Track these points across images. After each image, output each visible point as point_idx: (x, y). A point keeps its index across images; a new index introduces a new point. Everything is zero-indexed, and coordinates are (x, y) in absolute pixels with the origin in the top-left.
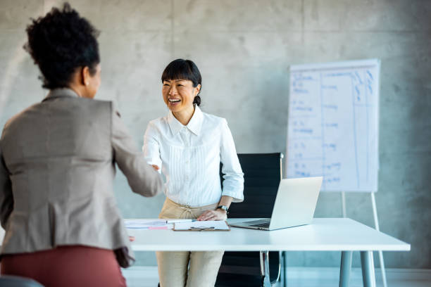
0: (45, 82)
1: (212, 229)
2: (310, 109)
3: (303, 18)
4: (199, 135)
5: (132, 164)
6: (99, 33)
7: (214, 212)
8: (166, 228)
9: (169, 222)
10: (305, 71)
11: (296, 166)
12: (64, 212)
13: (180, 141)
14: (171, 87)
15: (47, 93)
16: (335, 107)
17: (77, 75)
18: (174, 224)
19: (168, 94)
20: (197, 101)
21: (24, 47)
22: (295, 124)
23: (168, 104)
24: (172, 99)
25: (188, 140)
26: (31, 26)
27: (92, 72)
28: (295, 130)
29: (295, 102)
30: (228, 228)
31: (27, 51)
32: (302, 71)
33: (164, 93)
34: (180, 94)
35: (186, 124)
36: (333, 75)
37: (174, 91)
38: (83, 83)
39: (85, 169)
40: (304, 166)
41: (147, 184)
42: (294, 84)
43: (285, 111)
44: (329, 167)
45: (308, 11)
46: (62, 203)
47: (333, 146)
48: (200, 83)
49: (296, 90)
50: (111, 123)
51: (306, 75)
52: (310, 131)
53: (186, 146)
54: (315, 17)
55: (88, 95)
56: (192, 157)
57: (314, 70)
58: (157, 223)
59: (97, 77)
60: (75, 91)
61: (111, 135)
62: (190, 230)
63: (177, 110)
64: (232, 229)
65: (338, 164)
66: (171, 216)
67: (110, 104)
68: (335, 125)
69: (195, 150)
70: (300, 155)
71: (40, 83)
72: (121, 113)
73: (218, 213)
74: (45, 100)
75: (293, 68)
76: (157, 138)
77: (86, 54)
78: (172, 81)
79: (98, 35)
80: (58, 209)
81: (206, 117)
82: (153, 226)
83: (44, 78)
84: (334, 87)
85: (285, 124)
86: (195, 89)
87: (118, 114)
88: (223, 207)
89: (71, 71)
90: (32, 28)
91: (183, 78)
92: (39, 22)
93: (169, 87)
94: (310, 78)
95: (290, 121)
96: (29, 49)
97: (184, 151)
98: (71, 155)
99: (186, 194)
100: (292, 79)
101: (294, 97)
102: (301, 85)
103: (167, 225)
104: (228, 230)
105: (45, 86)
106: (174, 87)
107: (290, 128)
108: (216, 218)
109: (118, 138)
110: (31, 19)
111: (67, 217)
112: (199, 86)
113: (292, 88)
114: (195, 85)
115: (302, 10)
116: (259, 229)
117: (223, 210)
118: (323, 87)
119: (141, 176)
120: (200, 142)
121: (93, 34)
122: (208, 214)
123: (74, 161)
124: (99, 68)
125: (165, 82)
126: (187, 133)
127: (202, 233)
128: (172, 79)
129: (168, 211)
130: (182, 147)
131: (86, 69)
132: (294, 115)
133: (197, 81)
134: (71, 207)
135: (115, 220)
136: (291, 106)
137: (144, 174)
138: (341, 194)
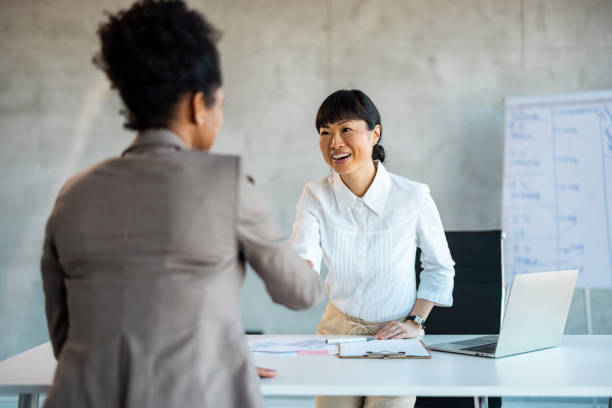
0: (130, 118)
1: (402, 355)
2: (537, 164)
3: (523, 29)
4: (381, 214)
5: (272, 261)
6: (220, 35)
7: (401, 325)
8: (326, 353)
9: (329, 342)
10: (529, 106)
11: (516, 248)
12: (147, 350)
13: (351, 222)
14: (333, 135)
15: (131, 137)
16: (575, 161)
17: (184, 106)
18: (338, 345)
19: (329, 148)
20: (378, 154)
21: (95, 61)
22: (514, 184)
23: (331, 163)
24: (337, 154)
25: (364, 222)
26: (107, 25)
27: (209, 102)
28: (514, 195)
29: (513, 153)
30: (426, 353)
31: (99, 67)
32: (522, 107)
33: (322, 148)
34: (348, 144)
35: (361, 195)
36: (571, 112)
37: (338, 141)
38: (193, 119)
39: (186, 277)
40: (528, 249)
41: (298, 290)
42: (512, 126)
43: (498, 167)
44: (566, 251)
45: (531, 18)
46: (145, 336)
47: (573, 219)
48: (378, 122)
49: (516, 136)
50: (237, 197)
51: (529, 112)
52: (537, 196)
53: (361, 230)
54: (541, 26)
55: (201, 145)
56: (369, 249)
57: (542, 105)
58: (312, 343)
59: (218, 111)
60: (180, 136)
61: (236, 220)
62: (365, 357)
63: (348, 172)
64: (434, 354)
65: (580, 247)
66: (335, 332)
67: (236, 161)
68: (576, 187)
69: (375, 236)
70: (523, 233)
71: (122, 120)
72: (255, 177)
73: (407, 327)
74: (129, 150)
75: (510, 102)
76: (317, 213)
77: (199, 70)
78: (331, 126)
79: (219, 38)
80: (135, 346)
81: (395, 184)
82: (304, 349)
83: (128, 111)
84: (573, 130)
85: (499, 186)
86: (372, 133)
87: (251, 180)
88: (417, 319)
89: (172, 100)
90: (108, 29)
91: (349, 118)
92: (120, 18)
93: (328, 137)
94: (535, 117)
95: (506, 182)
96: (102, 64)
97: (358, 238)
98: (164, 253)
99: (357, 302)
100: (509, 118)
101: (511, 146)
102: (522, 127)
103: (327, 347)
104: (427, 358)
105: (129, 126)
106: (338, 134)
107: (507, 192)
108: (404, 335)
109: (246, 223)
110: (106, 13)
111: (151, 362)
112: (377, 129)
113: (508, 133)
114: (371, 127)
115: (521, 18)
116: (477, 355)
117: (416, 324)
118: (555, 130)
119: (287, 278)
120: (384, 225)
121: (210, 36)
122: (392, 329)
123: (169, 264)
124: (220, 94)
125: (322, 130)
126: (361, 210)
127: (385, 362)
128: (332, 122)
129: (331, 323)
130: (354, 231)
131: (199, 97)
132: (511, 172)
133: (373, 120)
134: (161, 342)
135: (238, 363)
136: (508, 159)
137: (294, 275)
138: (583, 291)
